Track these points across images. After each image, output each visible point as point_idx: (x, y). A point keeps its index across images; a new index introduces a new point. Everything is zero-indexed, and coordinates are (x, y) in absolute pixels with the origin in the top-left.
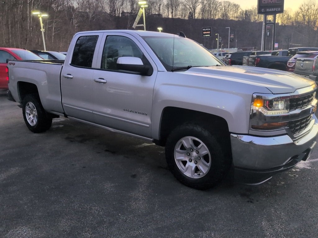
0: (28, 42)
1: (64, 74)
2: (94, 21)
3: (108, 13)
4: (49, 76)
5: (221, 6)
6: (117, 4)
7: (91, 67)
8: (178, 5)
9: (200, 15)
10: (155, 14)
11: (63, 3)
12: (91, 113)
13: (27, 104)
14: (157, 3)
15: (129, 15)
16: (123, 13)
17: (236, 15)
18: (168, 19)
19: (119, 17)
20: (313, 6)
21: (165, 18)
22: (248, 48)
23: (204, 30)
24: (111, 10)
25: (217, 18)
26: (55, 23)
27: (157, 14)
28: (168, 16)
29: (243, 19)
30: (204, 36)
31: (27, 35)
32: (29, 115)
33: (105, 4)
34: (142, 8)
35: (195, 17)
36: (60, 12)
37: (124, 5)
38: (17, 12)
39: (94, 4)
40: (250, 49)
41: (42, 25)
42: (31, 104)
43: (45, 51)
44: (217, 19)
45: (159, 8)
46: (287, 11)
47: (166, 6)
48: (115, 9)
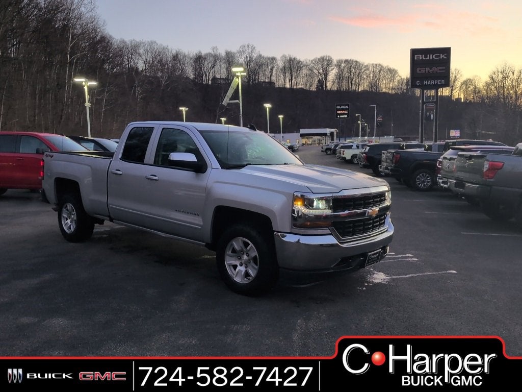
0: (63, 120)
1: (113, 169)
2: (168, 90)
3: (191, 78)
4: (95, 172)
5: (367, 72)
6: (205, 65)
7: (143, 162)
8: (301, 69)
9: (335, 84)
10: (265, 82)
11: (121, 64)
12: (140, 214)
13: (65, 206)
14: (268, 65)
15: (224, 82)
16: (214, 79)
17: (391, 85)
18: (284, 89)
19: (208, 84)
20: (511, 74)
21: (279, 87)
22: (411, 136)
23: (338, 107)
24: (195, 75)
25: (362, 89)
26: (107, 92)
27: (267, 82)
28: (285, 85)
29: (403, 92)
30: (338, 116)
31: (63, 110)
32: (65, 220)
33: (186, 65)
34: (238, 77)
35: (326, 87)
36: (116, 75)
37: (217, 67)
38: (50, 75)
39: (170, 65)
40: (414, 138)
41: (87, 97)
42: (70, 206)
43: (90, 138)
44: (361, 91)
45: (271, 73)
46: (472, 80)
47: (281, 70)
48: (203, 73)
